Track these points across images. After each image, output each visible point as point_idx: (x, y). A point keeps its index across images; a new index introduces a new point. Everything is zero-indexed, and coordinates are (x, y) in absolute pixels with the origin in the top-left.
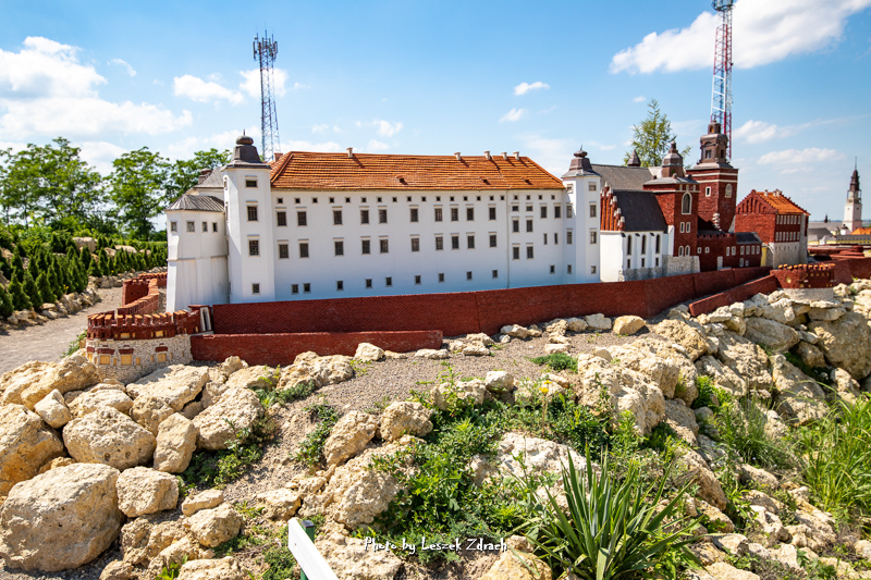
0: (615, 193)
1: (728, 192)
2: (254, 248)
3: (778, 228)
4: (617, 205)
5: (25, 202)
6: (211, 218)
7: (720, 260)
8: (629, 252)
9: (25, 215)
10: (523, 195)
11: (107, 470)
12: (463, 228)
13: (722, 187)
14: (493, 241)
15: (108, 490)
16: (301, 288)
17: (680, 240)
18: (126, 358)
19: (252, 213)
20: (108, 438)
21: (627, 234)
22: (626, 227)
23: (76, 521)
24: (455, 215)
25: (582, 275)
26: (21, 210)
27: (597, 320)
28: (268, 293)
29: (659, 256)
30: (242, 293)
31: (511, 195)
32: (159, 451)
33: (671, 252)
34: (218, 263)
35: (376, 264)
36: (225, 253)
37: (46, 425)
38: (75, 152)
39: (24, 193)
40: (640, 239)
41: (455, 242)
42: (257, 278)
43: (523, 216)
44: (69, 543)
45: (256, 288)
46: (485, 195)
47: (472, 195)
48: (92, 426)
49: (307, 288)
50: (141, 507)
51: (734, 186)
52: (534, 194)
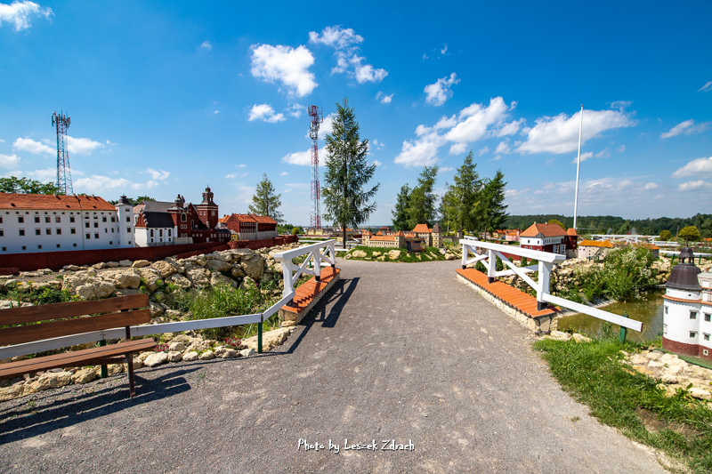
0: (145, 213)
1: (213, 214)
3: (241, 227)
4: (145, 217)
7: (208, 239)
8: (152, 236)
10: (91, 213)
12: (53, 226)
13: (209, 212)
14: (73, 231)
17: (180, 232)
21: (150, 229)
22: (148, 226)
24: (48, 220)
25: (124, 245)
27: (126, 262)
29: (171, 237)
31: (84, 213)
33: (176, 235)
40: (158, 231)
41: (48, 232)
46: (68, 213)
47: (59, 213)
51: (217, 212)
52: (99, 213)
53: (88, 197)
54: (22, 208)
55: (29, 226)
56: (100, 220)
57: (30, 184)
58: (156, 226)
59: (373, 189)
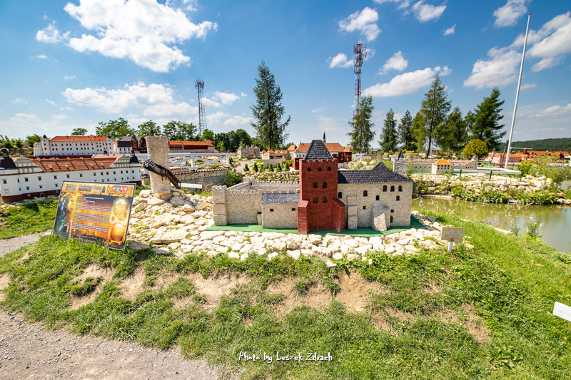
43: (99, 145)
54: (76, 141)
55: (79, 147)
56: (102, 145)
58: (122, 147)
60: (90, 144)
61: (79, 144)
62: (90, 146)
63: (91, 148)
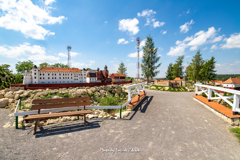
1: (107, 73)
2: (35, 78)
3: (115, 78)
4: (89, 74)
5: (22, 71)
6: (30, 74)
7: (105, 81)
8: (91, 80)
9: (22, 73)
10: (76, 73)
11: (8, 99)
12: (67, 76)
14: (72, 78)
15: (8, 100)
16: (43, 83)
17: (98, 79)
18: (14, 89)
19: (35, 74)
20: (9, 96)
22: (90, 77)
23: (3, 103)
24: (66, 75)
25: (84, 82)
26: (21, 72)
27: (84, 87)
28: (37, 83)
29: (96, 80)
30: (34, 83)
31: (74, 73)
32: (15, 97)
34: (31, 80)
35: (54, 80)
36: (32, 78)
37: (2, 95)
38: (32, 63)
39: (22, 69)
40: (92, 78)
41: (66, 78)
42: (36, 81)
43: (76, 75)
44: (2, 105)
45: (35, 82)
46: (71, 73)
47: (69, 73)
48: (7, 95)
49: (44, 83)
50: (11, 102)
51: (108, 73)
52: (78, 73)
53: (75, 69)
54: (60, 72)
55: (62, 76)
56: (78, 75)
57: (62, 65)
58: (92, 77)
59: (159, 65)
60: (70, 74)
61: (62, 74)
62: (70, 76)
63: (70, 78)
